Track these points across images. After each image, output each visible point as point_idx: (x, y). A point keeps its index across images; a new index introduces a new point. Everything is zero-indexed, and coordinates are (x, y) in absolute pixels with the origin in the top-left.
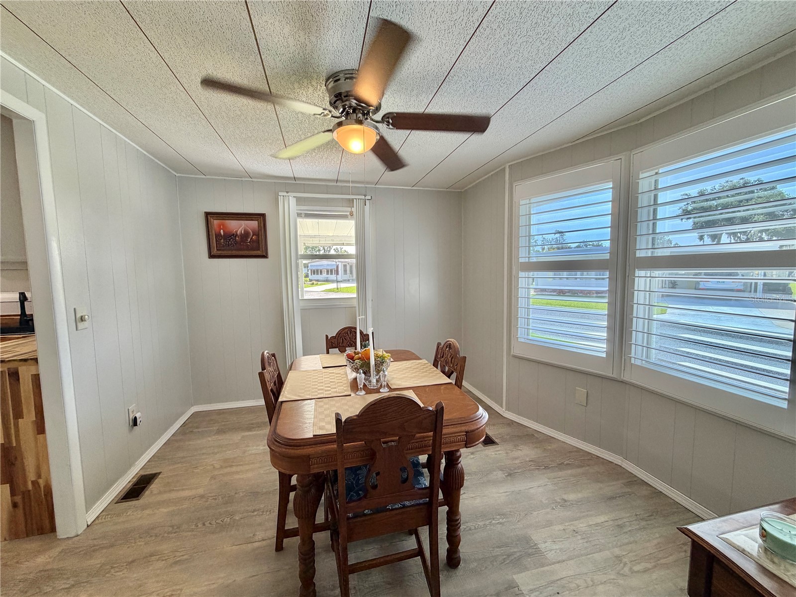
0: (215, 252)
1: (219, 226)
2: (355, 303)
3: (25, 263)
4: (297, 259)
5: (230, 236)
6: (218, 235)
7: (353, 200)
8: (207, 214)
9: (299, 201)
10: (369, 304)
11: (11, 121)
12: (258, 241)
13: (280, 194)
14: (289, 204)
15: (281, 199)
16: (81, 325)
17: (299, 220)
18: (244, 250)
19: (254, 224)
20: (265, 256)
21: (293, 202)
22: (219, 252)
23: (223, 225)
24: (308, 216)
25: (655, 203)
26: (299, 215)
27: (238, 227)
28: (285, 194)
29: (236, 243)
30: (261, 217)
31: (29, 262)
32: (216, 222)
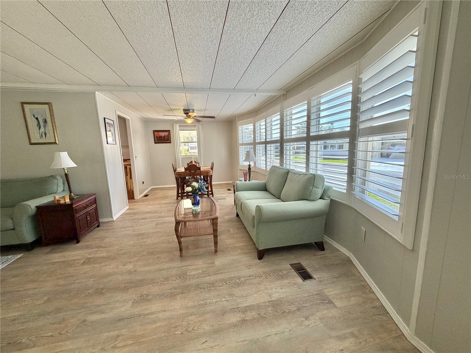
0: (156, 142)
1: (157, 134)
2: (198, 156)
3: (128, 146)
4: (180, 143)
5: (160, 137)
6: (157, 137)
7: (195, 125)
8: (154, 131)
9: (180, 126)
10: (202, 157)
11: (125, 119)
12: (168, 138)
13: (174, 124)
14: (177, 127)
15: (174, 126)
16: (136, 158)
17: (180, 132)
18: (164, 141)
19: (167, 133)
20: (170, 143)
21: (178, 126)
22: (158, 142)
23: (158, 134)
24: (182, 130)
25: (260, 129)
26: (180, 130)
27: (162, 134)
28: (175, 124)
29: (162, 139)
30: (169, 131)
31: (129, 146)
32: (156, 133)
